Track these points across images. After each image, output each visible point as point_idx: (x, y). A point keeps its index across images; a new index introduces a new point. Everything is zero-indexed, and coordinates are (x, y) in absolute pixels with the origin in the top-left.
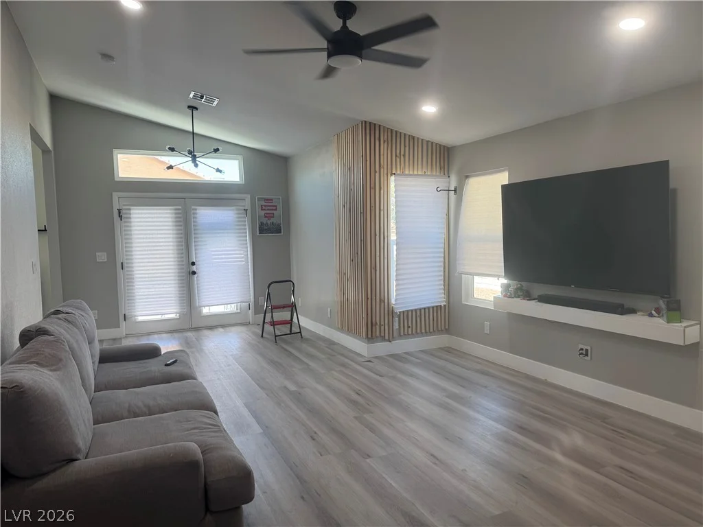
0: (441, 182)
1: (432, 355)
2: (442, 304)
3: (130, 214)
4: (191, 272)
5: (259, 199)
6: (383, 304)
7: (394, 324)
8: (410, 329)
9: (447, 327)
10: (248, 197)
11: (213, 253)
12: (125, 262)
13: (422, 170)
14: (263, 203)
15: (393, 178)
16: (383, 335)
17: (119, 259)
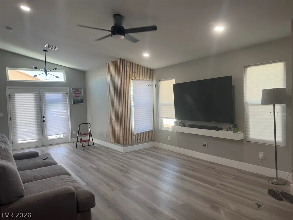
0: (150, 83)
1: (149, 150)
2: (152, 130)
3: (14, 96)
4: (43, 120)
5: (73, 89)
6: (129, 131)
7: (134, 139)
8: (140, 140)
9: (154, 139)
10: (68, 88)
11: (52, 112)
12: (12, 117)
13: (143, 78)
14: (74, 90)
15: (132, 81)
16: (129, 143)
17: (9, 116)
